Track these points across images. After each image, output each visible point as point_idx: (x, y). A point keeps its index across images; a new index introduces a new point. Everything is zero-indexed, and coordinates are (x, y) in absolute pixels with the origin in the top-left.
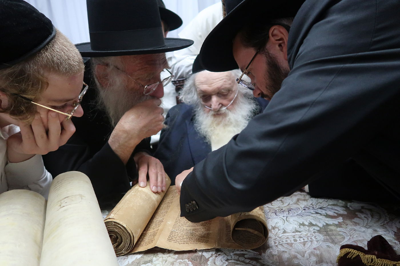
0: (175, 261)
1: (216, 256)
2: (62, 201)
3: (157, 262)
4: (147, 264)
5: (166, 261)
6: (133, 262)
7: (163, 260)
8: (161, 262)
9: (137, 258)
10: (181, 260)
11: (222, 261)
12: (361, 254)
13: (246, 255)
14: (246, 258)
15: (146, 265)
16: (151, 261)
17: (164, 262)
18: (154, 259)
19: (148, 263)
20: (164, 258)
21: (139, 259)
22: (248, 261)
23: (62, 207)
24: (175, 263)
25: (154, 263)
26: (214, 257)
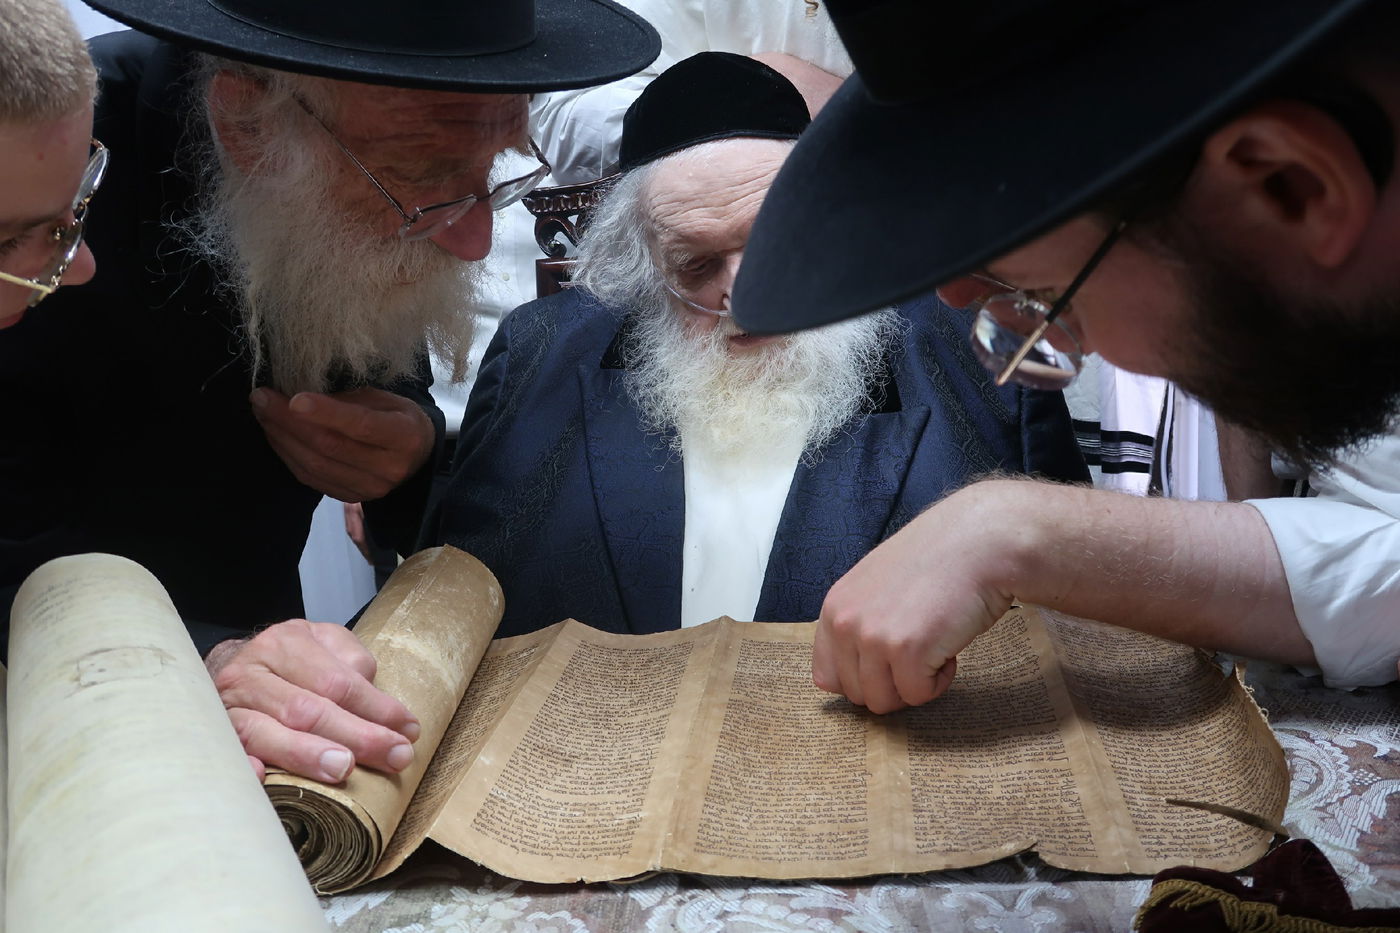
0: (519, 918)
1: (681, 903)
2: (84, 664)
3: (448, 921)
4: (408, 928)
5: (484, 919)
6: (350, 922)
7: (472, 915)
8: (464, 922)
9: (367, 905)
10: (544, 916)
11: (702, 920)
12: (1227, 900)
13: (797, 899)
14: (793, 911)
15: (405, 930)
16: (424, 918)
17: (477, 919)
18: (437, 908)
19: (412, 922)
20: (475, 908)
21: (376, 908)
22: (800, 919)
23: (86, 686)
24: (518, 924)
25: (436, 923)
26: (671, 904)
